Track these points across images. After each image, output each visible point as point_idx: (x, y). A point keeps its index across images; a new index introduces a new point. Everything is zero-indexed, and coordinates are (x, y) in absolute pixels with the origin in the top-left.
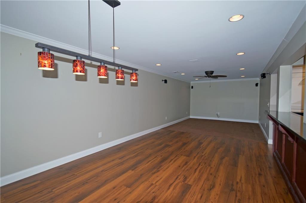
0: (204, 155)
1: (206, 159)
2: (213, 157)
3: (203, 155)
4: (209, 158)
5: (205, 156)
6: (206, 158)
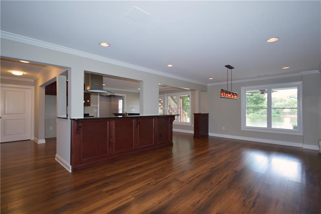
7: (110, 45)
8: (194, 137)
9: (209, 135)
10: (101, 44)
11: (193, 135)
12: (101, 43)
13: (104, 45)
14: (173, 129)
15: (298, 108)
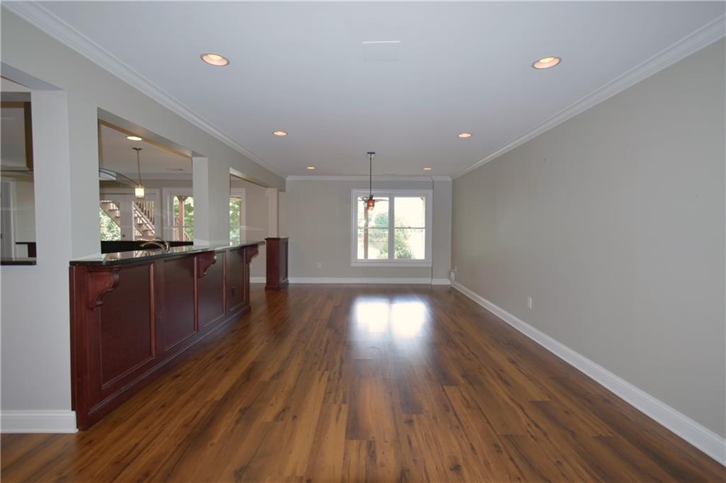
0: (323, 374)
1: (316, 363)
2: (301, 371)
3: (325, 372)
4: (310, 368)
5: (319, 370)
6: (317, 365)
7: (228, 63)
8: (266, 288)
9: (290, 282)
10: (205, 58)
11: (265, 285)
12: (207, 55)
13: (215, 60)
14: (251, 278)
15: (426, 228)
